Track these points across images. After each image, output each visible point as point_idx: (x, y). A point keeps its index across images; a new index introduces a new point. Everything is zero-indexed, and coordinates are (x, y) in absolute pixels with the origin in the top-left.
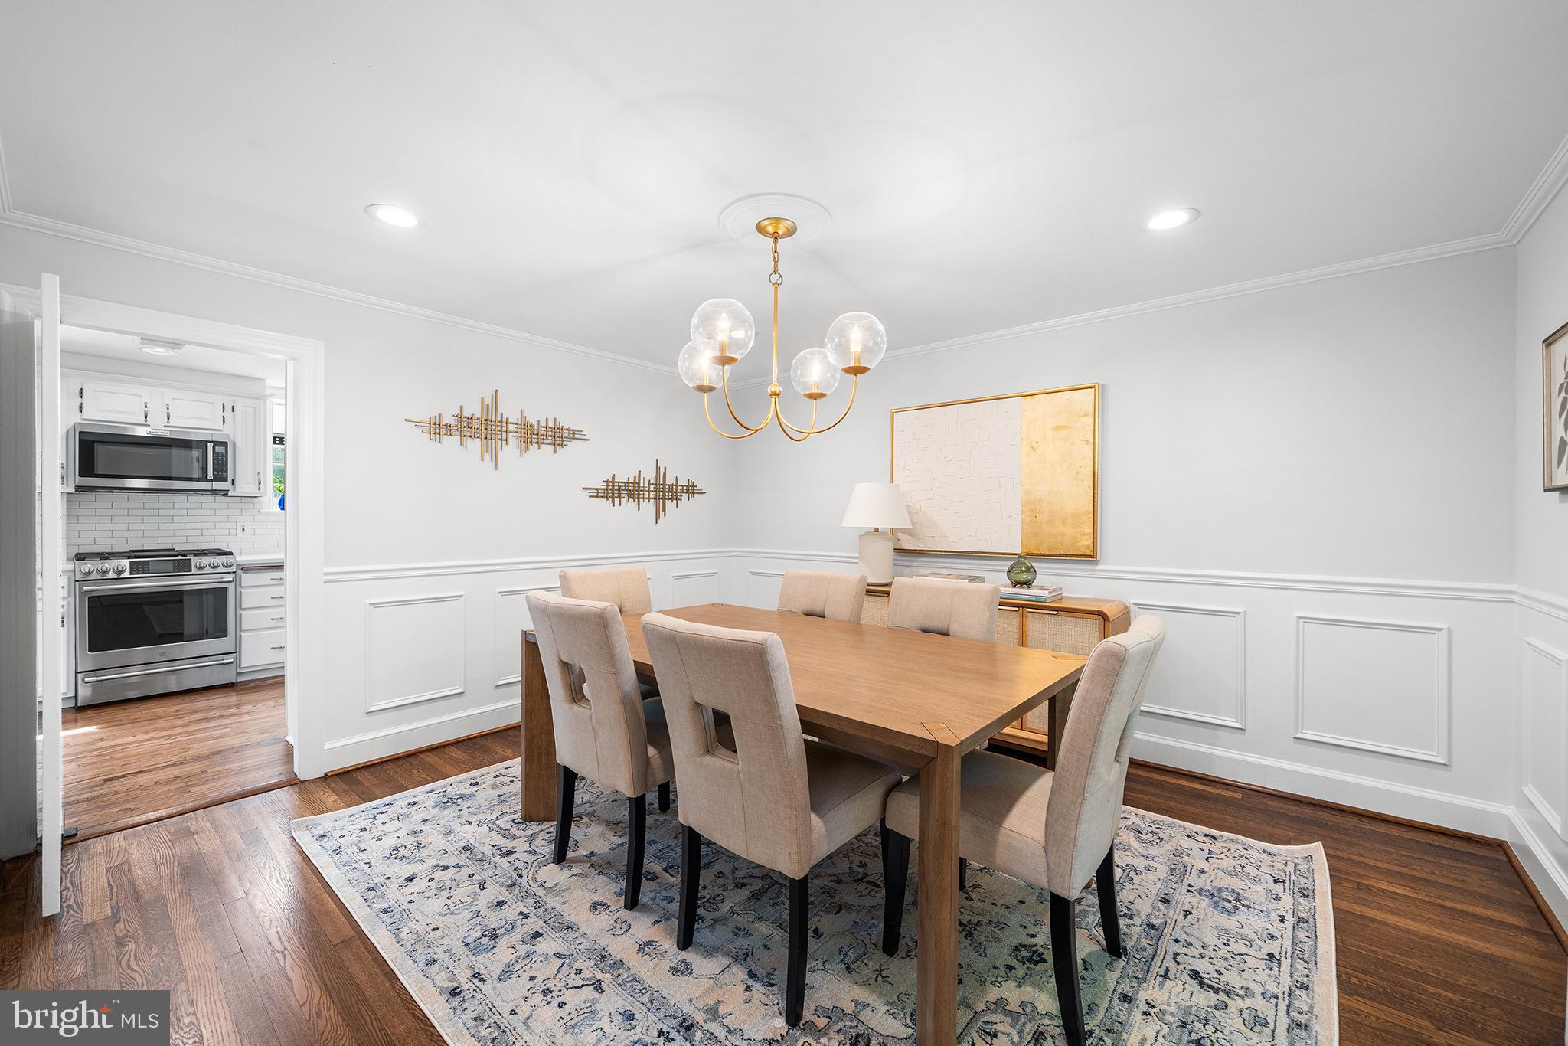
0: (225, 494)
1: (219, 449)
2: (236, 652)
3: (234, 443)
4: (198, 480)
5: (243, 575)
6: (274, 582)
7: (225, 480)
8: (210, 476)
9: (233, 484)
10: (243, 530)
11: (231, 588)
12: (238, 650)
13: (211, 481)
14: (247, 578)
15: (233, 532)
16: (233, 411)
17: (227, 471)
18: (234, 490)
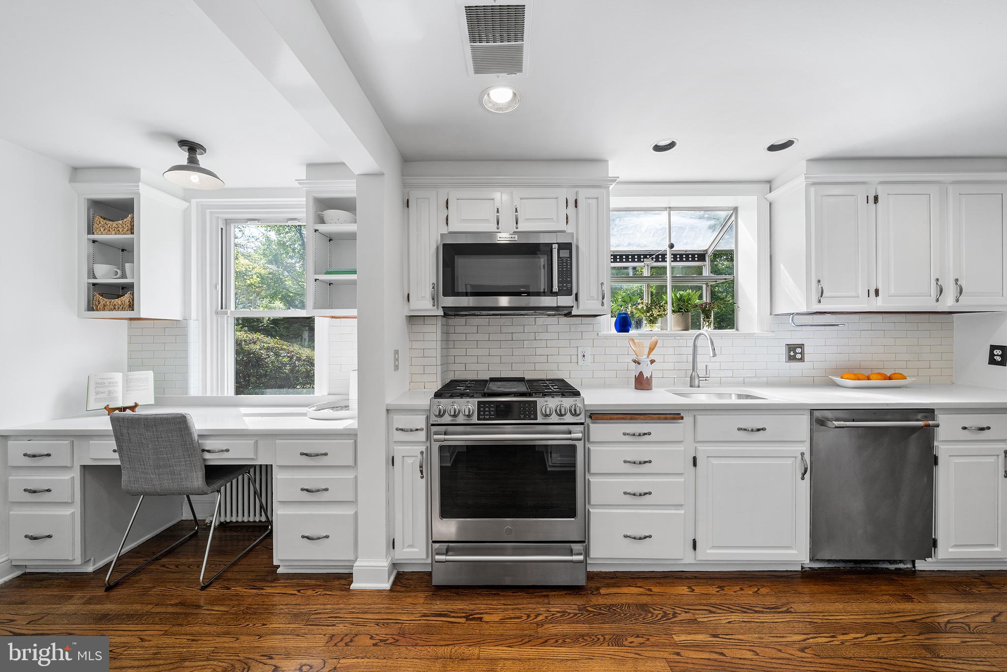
0: (568, 313)
1: (565, 253)
2: (584, 541)
3: (577, 247)
4: (544, 294)
5: (591, 425)
6: (627, 438)
7: (569, 293)
8: (555, 288)
9: (577, 299)
10: (584, 356)
11: (580, 445)
12: (587, 540)
13: (556, 294)
14: (598, 430)
15: (574, 359)
16: (576, 207)
17: (571, 282)
18: (578, 307)
